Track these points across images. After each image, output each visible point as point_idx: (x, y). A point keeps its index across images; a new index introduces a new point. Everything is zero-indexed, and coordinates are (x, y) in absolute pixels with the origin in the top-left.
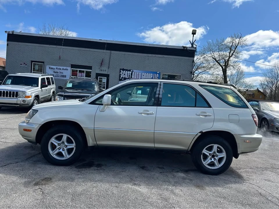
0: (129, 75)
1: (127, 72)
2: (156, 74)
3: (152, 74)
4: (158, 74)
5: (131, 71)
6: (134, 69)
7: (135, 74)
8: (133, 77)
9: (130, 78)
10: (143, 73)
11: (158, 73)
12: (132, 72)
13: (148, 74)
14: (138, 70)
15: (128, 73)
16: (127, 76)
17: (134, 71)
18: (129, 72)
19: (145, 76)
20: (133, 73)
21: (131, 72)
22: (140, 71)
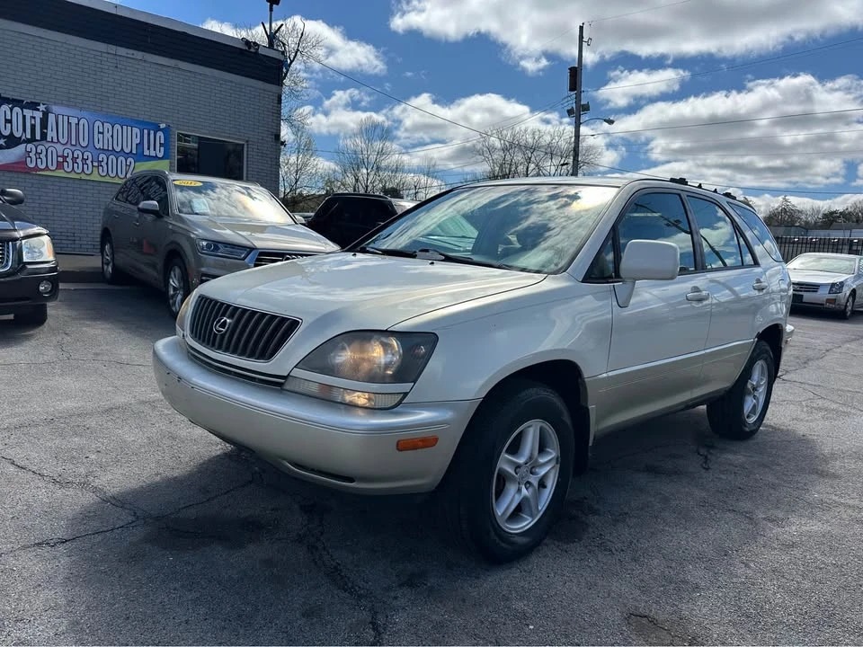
0: (33, 127)
1: (17, 109)
2: (152, 132)
3: (136, 130)
4: (160, 134)
5: (42, 108)
6: (55, 104)
7: (63, 127)
8: (51, 134)
9: (38, 137)
10: (98, 123)
11: (163, 126)
12: (46, 114)
13: (117, 127)
14: (75, 106)
15: (24, 117)
16: (24, 130)
17: (55, 109)
18: (28, 113)
19: (108, 135)
20: (51, 118)
21: (39, 115)
22: (84, 113)
